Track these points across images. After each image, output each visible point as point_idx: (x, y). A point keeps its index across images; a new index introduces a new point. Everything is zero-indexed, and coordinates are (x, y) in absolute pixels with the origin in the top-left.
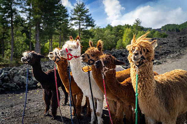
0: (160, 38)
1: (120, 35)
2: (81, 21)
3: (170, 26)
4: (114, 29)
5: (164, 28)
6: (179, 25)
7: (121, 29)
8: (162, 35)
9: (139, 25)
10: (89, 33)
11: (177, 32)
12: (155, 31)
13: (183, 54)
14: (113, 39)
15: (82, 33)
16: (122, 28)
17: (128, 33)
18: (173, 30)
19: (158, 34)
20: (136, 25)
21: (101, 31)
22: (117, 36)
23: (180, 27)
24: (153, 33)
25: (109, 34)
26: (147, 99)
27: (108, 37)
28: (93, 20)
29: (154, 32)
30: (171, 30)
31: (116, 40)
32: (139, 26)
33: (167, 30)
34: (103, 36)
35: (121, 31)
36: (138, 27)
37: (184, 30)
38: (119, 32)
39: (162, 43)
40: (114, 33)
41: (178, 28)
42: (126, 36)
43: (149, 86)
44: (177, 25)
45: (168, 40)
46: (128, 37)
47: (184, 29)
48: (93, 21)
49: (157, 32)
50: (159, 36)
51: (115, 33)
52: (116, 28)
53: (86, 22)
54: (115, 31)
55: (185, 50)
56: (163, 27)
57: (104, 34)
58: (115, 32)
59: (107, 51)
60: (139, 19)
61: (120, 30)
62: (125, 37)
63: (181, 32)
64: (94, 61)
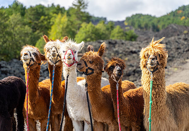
0: (123, 41)
1: (41, 27)
3: (142, 17)
4: (29, 12)
5: (130, 21)
6: (157, 18)
7: (45, 16)
8: (126, 34)
9: (82, 10)
11: (153, 31)
12: (113, 25)
13: (168, 75)
14: (27, 34)
16: (46, 13)
17: (61, 26)
18: (146, 26)
19: (120, 32)
20: (76, 8)
22: (34, 29)
23: (159, 21)
24: (110, 30)
25: (19, 24)
26: (159, 108)
27: (16, 29)
29: (112, 28)
30: (143, 26)
31: (34, 38)
32: (82, 13)
33: (136, 26)
35: (44, 19)
36: (81, 15)
37: (167, 28)
38: (40, 21)
39: (129, 51)
40: (29, 21)
41: (155, 23)
42: (58, 31)
43: (162, 94)
44: (154, 17)
45: (140, 47)
46: (61, 33)
47: (166, 26)
50: (122, 36)
51: (30, 23)
52: (33, 12)
54: (32, 17)
55: (171, 67)
56: (128, 19)
57: (7, 22)
58: (31, 19)
59: (16, 63)
61: (42, 17)
62: (55, 33)
63: (160, 32)
64: (92, 70)
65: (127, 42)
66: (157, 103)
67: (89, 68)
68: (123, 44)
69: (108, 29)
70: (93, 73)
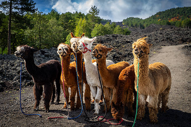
1: (70, 26)
2: (12, 2)
3: (133, 19)
4: (62, 17)
5: (126, 22)
6: (143, 20)
7: (72, 20)
8: (124, 31)
10: (26, 21)
11: (141, 28)
12: (115, 24)
14: (60, 31)
15: (14, 20)
16: (72, 18)
17: (82, 25)
18: (136, 25)
19: (119, 29)
20: (91, 14)
21: (44, 19)
22: (65, 28)
23: (144, 22)
25: (55, 25)
28: (33, 2)
29: (115, 26)
30: (134, 25)
31: (65, 33)
32: (95, 17)
33: (130, 25)
34: (46, 27)
35: (71, 22)
37: (149, 26)
38: (68, 23)
39: (125, 41)
41: (142, 24)
42: (80, 28)
44: (141, 19)
45: (132, 39)
46: (82, 30)
48: (32, 4)
49: (118, 26)
50: (121, 32)
51: (62, 24)
52: (64, 17)
53: (21, 4)
55: (152, 51)
56: (124, 21)
57: (48, 24)
58: (63, 22)
60: (96, 8)
61: (70, 20)
62: (78, 30)
63: (145, 29)
64: (101, 55)
65: (124, 35)
66: (143, 76)
67: (99, 54)
68: (121, 37)
69: (112, 27)
70: (101, 57)
